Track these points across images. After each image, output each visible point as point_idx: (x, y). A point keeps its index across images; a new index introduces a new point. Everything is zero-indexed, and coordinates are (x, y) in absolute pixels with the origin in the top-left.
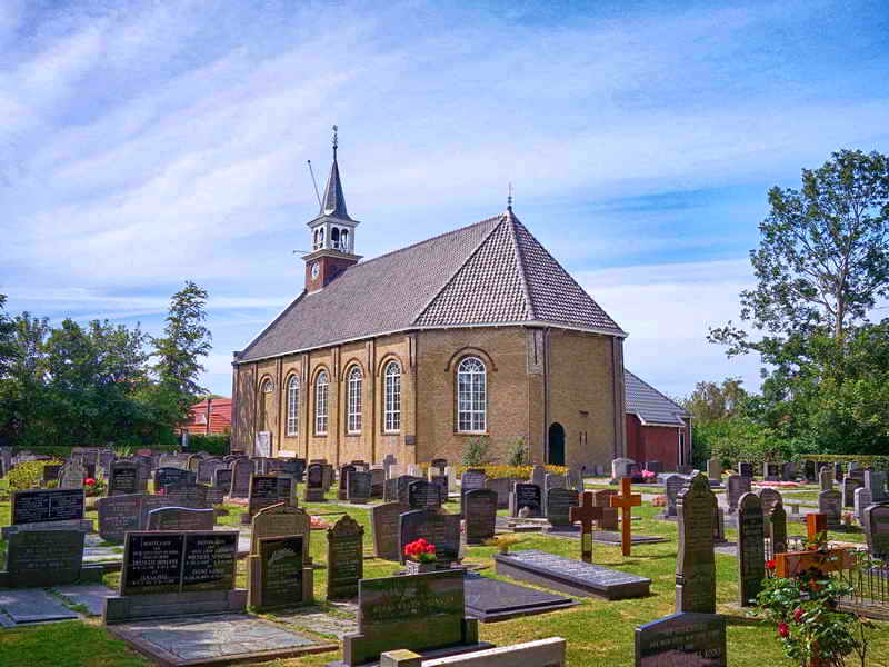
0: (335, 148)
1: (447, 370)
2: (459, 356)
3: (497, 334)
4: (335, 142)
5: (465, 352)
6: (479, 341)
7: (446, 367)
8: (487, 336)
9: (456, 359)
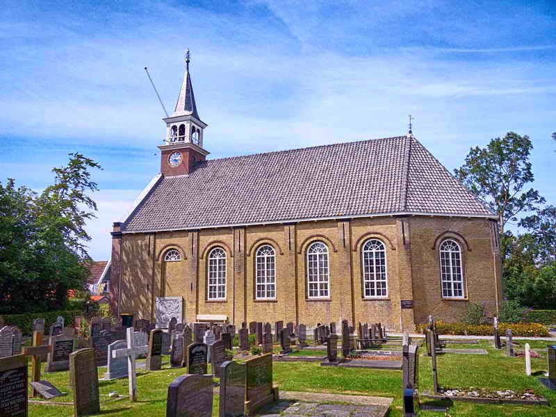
0: (188, 62)
1: (434, 249)
2: (442, 237)
3: (470, 223)
4: (188, 57)
5: (447, 235)
6: (456, 227)
7: (433, 245)
8: (462, 224)
9: (440, 240)
